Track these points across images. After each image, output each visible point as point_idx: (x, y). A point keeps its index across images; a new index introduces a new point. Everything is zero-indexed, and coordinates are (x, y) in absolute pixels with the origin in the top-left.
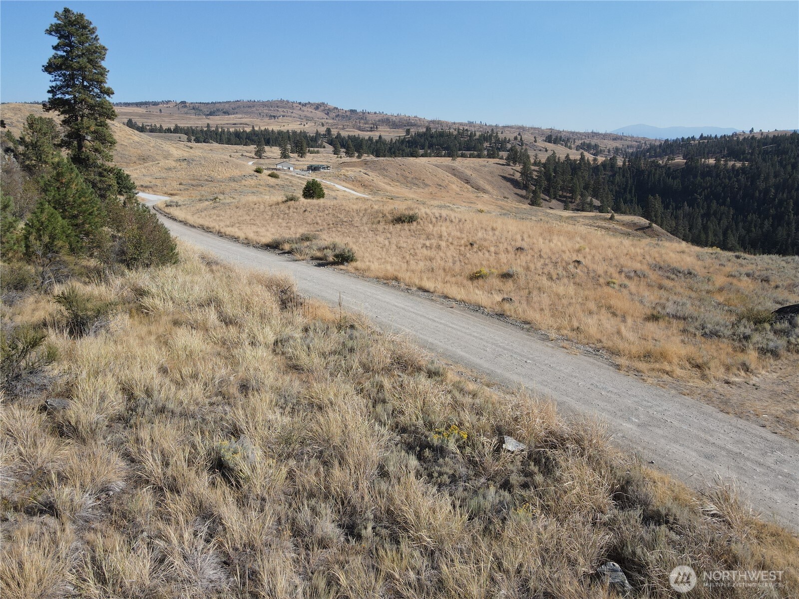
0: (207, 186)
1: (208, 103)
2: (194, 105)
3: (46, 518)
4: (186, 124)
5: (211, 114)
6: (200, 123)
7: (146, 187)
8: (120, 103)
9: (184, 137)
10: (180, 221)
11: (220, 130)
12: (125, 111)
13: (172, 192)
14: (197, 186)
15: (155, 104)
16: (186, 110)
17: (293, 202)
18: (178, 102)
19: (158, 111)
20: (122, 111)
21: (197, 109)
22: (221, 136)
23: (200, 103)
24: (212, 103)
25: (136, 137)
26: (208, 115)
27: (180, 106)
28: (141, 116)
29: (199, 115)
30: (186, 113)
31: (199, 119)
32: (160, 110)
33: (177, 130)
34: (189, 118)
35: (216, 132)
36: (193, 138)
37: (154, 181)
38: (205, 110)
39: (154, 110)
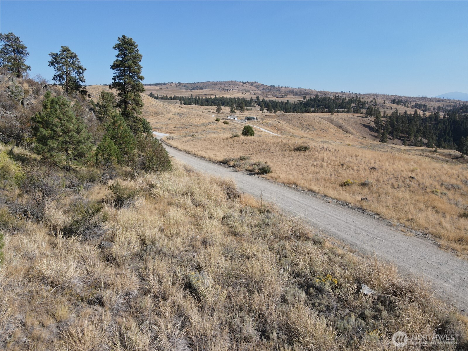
0: (189, 128)
2: (185, 84)
3: (98, 307)
4: (180, 94)
6: (187, 94)
7: (157, 129)
8: (147, 84)
9: (179, 102)
10: (174, 148)
11: (198, 98)
12: (149, 88)
13: (170, 132)
14: (184, 128)
15: (164, 84)
16: (180, 87)
17: (236, 138)
18: (177, 83)
19: (166, 88)
20: (148, 88)
21: (186, 86)
22: (198, 101)
23: (188, 83)
24: (194, 83)
25: (153, 102)
26: (192, 90)
27: (177, 85)
28: (157, 91)
29: (187, 89)
30: (180, 89)
31: (186, 92)
32: (167, 88)
33: (175, 98)
34: (182, 91)
35: (195, 99)
36: (183, 102)
37: (161, 125)
38: (190, 87)
39: (164, 87)
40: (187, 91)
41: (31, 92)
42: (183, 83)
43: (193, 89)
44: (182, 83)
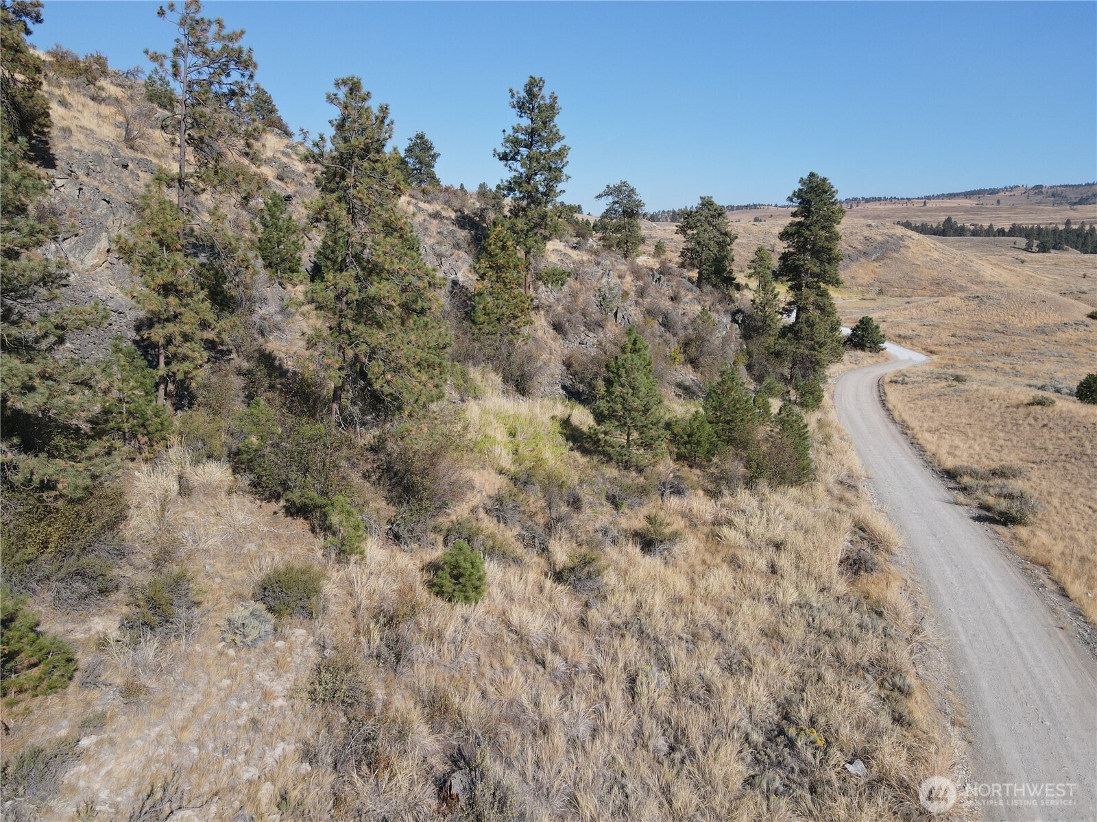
0: (991, 341)
1: (1080, 186)
2: (1054, 189)
4: (1034, 219)
5: (1082, 202)
6: (1059, 217)
7: (905, 338)
9: (1022, 242)
11: (1087, 228)
12: (948, 205)
13: (933, 348)
14: (977, 339)
15: (993, 192)
16: (1039, 197)
18: (1030, 185)
19: (995, 202)
20: (943, 205)
21: (1058, 195)
22: (1086, 238)
23: (1066, 186)
24: (1088, 185)
26: (1075, 204)
27: (1032, 192)
28: (968, 211)
29: (1061, 204)
30: (1039, 203)
31: (1057, 211)
32: (998, 202)
33: (1015, 231)
34: (1042, 210)
35: (1078, 233)
36: (1036, 242)
37: (919, 328)
38: (1072, 196)
39: (990, 201)
40: (1060, 208)
41: (632, 293)
42: (1051, 187)
43: (1081, 202)
44: (1049, 185)
